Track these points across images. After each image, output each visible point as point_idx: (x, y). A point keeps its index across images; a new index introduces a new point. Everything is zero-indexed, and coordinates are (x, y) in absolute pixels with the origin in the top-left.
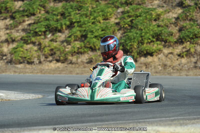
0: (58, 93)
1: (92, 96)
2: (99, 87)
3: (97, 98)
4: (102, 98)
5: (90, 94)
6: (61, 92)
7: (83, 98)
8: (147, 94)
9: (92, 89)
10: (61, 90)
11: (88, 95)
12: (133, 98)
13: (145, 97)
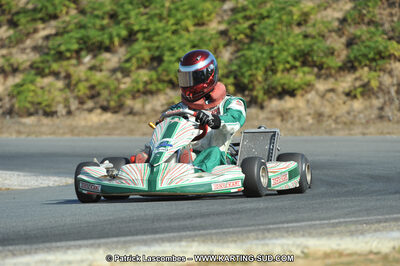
0: (80, 176)
1: (152, 182)
2: (167, 161)
3: (163, 185)
4: (173, 185)
5: (146, 178)
6: (87, 174)
7: (132, 186)
8: (270, 174)
9: (152, 167)
10: (86, 169)
11: (142, 180)
12: (240, 184)
13: (264, 181)
